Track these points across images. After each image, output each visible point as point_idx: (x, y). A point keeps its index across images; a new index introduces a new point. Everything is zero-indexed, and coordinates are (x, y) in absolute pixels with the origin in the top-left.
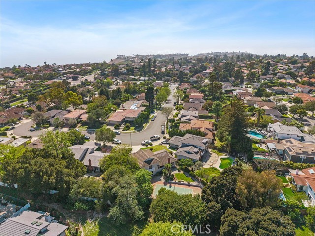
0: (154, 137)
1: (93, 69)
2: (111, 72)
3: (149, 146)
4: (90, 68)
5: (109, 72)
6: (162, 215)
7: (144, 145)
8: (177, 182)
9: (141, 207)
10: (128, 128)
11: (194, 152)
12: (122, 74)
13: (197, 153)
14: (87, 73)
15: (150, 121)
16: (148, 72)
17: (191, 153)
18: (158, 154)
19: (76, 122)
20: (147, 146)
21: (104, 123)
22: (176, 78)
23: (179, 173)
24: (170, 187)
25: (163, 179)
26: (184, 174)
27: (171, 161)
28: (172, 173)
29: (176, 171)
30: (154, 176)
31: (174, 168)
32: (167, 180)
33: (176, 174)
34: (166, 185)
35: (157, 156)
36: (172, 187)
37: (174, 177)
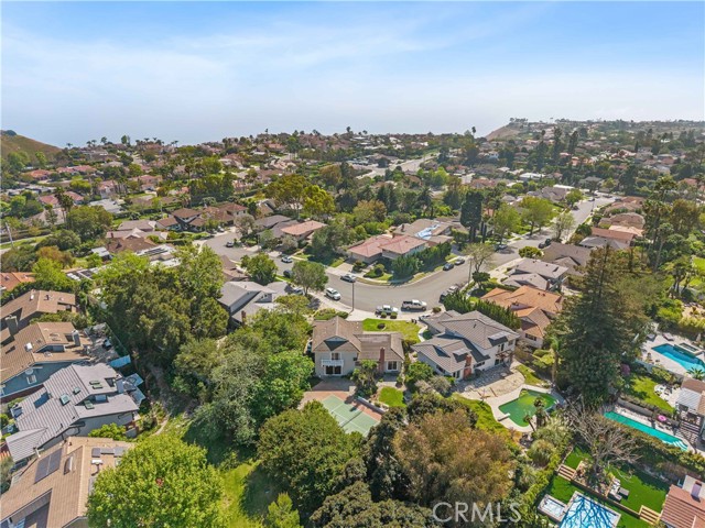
0: (411, 303)
1: (431, 148)
2: (463, 155)
3: (388, 318)
4: (426, 144)
5: (458, 155)
6: (268, 449)
7: (378, 313)
8: (373, 404)
9: (254, 421)
10: (378, 273)
11: (455, 355)
12: (485, 161)
13: (459, 358)
14: (413, 154)
15: (439, 270)
16: (550, 162)
17: (445, 355)
18: (366, 336)
19: (296, 245)
20: (383, 317)
21: (342, 255)
22: (616, 183)
23: (393, 389)
24: (352, 410)
25: (353, 389)
26: (404, 393)
27: (388, 359)
28: (378, 384)
29: (392, 384)
30: (343, 377)
31: (393, 376)
32: (357, 394)
33: (386, 390)
34: (348, 401)
35: (363, 339)
36: (358, 410)
37: (375, 391)
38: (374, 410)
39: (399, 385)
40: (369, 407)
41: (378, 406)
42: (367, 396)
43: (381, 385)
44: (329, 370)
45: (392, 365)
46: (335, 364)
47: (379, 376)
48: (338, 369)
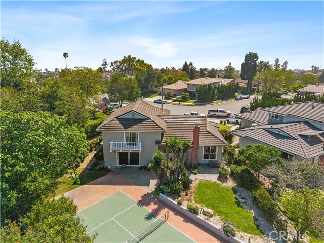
0: (217, 111)
8: (184, 207)
10: (184, 99)
15: (232, 100)
17: (287, 138)
21: (156, 92)
23: (214, 185)
24: (149, 217)
25: (154, 183)
26: (235, 191)
27: (204, 142)
28: (192, 177)
29: (213, 178)
30: (141, 168)
31: (212, 167)
32: (159, 190)
33: (204, 185)
34: (145, 201)
35: (170, 120)
36: (160, 217)
37: (186, 186)
38: (188, 219)
39: (223, 178)
40: (178, 212)
41: (194, 211)
42: (175, 194)
43: (197, 178)
44: (123, 157)
45: (210, 152)
46: (130, 149)
47: (192, 167)
48: (135, 157)
